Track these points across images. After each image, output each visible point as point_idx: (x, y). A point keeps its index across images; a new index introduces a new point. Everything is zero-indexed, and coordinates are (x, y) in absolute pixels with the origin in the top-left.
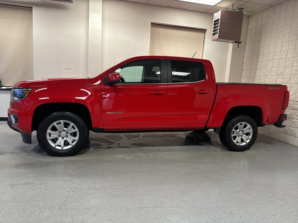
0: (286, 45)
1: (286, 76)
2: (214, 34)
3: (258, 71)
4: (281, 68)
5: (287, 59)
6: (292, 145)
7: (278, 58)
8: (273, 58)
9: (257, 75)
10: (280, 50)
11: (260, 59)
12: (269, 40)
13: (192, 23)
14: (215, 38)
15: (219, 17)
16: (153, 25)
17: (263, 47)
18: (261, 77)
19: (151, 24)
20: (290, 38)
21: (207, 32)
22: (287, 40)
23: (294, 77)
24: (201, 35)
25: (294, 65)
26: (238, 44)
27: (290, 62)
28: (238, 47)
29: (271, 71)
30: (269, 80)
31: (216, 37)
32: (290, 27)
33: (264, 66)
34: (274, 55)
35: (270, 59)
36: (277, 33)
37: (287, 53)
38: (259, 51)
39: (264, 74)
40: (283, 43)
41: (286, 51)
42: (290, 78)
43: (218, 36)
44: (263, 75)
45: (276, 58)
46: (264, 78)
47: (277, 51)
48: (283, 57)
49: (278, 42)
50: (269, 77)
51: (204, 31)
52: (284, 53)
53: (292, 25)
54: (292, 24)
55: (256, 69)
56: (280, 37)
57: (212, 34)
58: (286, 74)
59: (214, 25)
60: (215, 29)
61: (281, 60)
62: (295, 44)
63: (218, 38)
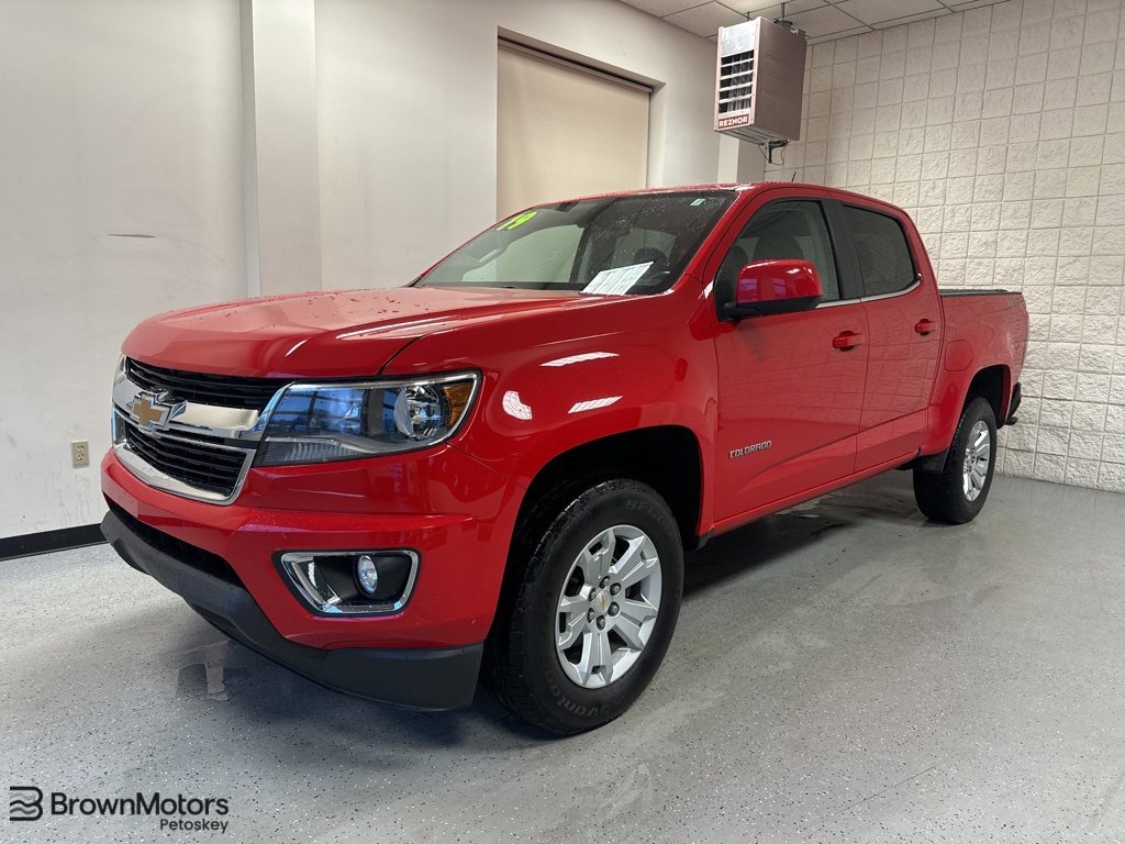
0: (937, 164)
1: (946, 262)
5: (948, 209)
10: (916, 177)
12: (871, 145)
14: (735, 121)
15: (752, 47)
19: (499, 37)
20: (953, 140)
21: (664, 98)
22: (940, 149)
23: (980, 264)
24: (633, 102)
25: (974, 227)
26: (770, 150)
27: (958, 218)
28: (770, 162)
31: (745, 120)
32: (950, 108)
36: (898, 121)
37: (945, 190)
40: (926, 157)
41: (940, 183)
42: (964, 268)
43: (752, 116)
47: (905, 179)
48: (932, 202)
49: (908, 151)
51: (648, 88)
52: (934, 188)
53: (959, 101)
54: (955, 98)
56: (911, 136)
57: (717, 108)
58: (948, 255)
59: (725, 71)
60: (733, 87)
61: (925, 212)
62: (973, 161)
63: (751, 122)
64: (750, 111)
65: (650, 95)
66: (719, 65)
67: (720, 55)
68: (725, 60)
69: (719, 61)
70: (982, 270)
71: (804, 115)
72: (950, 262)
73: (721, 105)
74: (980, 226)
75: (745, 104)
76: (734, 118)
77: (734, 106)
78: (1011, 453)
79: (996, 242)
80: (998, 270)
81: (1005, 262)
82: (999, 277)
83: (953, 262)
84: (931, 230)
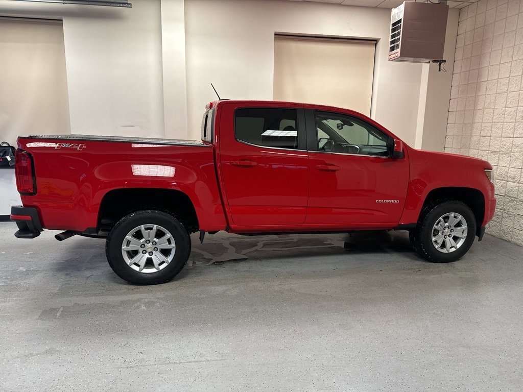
2: (392, 49)
3: (479, 114)
7: (517, 88)
8: (506, 89)
9: (476, 121)
11: (482, 92)
12: (500, 55)
13: (351, 29)
14: (394, 56)
15: (402, 16)
16: (279, 36)
17: (487, 68)
18: (484, 125)
19: (275, 35)
21: (380, 44)
24: (370, 49)
26: (440, 64)
28: (440, 70)
29: (504, 114)
30: (500, 132)
33: (489, 104)
34: (509, 83)
35: (501, 91)
36: (514, 41)
38: (479, 75)
39: (490, 119)
43: (399, 53)
44: (489, 121)
45: (513, 89)
46: (490, 128)
50: (499, 125)
51: (375, 42)
55: (474, 110)
59: (392, 31)
60: (395, 38)
63: (399, 56)
64: (399, 50)
65: (376, 45)
67: (392, 23)
69: (391, 26)
73: (390, 48)
75: (398, 46)
76: (394, 54)
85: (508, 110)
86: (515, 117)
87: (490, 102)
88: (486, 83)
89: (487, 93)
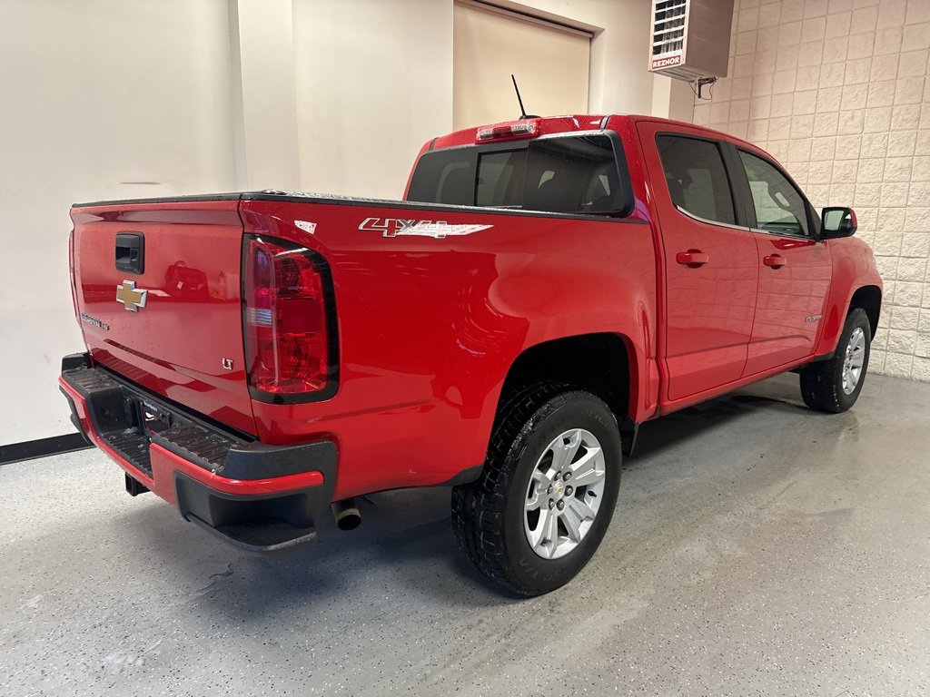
0: (856, 96)
1: (863, 185)
2: (657, 50)
4: (843, 163)
5: (866, 137)
6: (895, 377)
7: (832, 131)
8: (809, 131)
10: (836, 108)
12: (794, 79)
14: (668, 62)
17: (768, 98)
20: (873, 73)
21: (602, 42)
22: (858, 81)
23: (895, 187)
25: (890, 153)
26: (699, 86)
27: (875, 145)
28: (699, 96)
29: (808, 171)
31: (676, 60)
32: (871, 43)
34: (814, 122)
35: (800, 135)
36: (820, 56)
37: (863, 120)
38: (752, 110)
40: (846, 89)
41: (859, 114)
42: (879, 191)
43: (683, 57)
45: (823, 133)
47: (825, 110)
48: (850, 130)
49: (828, 84)
51: (589, 34)
52: (853, 117)
53: (879, 35)
54: (875, 33)
56: (832, 70)
57: (651, 50)
58: (864, 180)
59: (658, 17)
60: (666, 31)
61: (844, 140)
62: (892, 92)
63: (683, 62)
64: (682, 52)
65: (591, 40)
66: (654, 11)
68: (659, 6)
69: (654, 7)
70: (897, 193)
71: (731, 53)
72: (865, 185)
73: (655, 48)
74: (896, 152)
75: (676, 46)
76: (667, 59)
77: (667, 47)
78: (920, 360)
79: (911, 167)
80: (912, 193)
81: (919, 186)
82: (912, 199)
83: (869, 186)
84: (849, 156)
85: (814, 166)
86: (830, 176)
87: (779, 152)
88: (766, 121)
89: (770, 139)
